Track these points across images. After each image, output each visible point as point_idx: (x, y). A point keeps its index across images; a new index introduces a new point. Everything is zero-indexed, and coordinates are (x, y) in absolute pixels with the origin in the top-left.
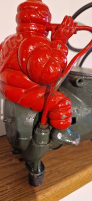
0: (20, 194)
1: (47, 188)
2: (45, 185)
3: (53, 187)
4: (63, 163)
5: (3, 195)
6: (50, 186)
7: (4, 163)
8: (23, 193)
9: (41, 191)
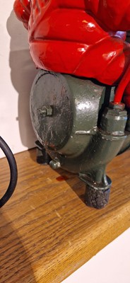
0: (80, 221)
1: (116, 208)
2: (111, 206)
3: (124, 207)
4: (124, 176)
5: (53, 225)
6: (120, 206)
7: (37, 185)
8: (84, 219)
9: (110, 214)
